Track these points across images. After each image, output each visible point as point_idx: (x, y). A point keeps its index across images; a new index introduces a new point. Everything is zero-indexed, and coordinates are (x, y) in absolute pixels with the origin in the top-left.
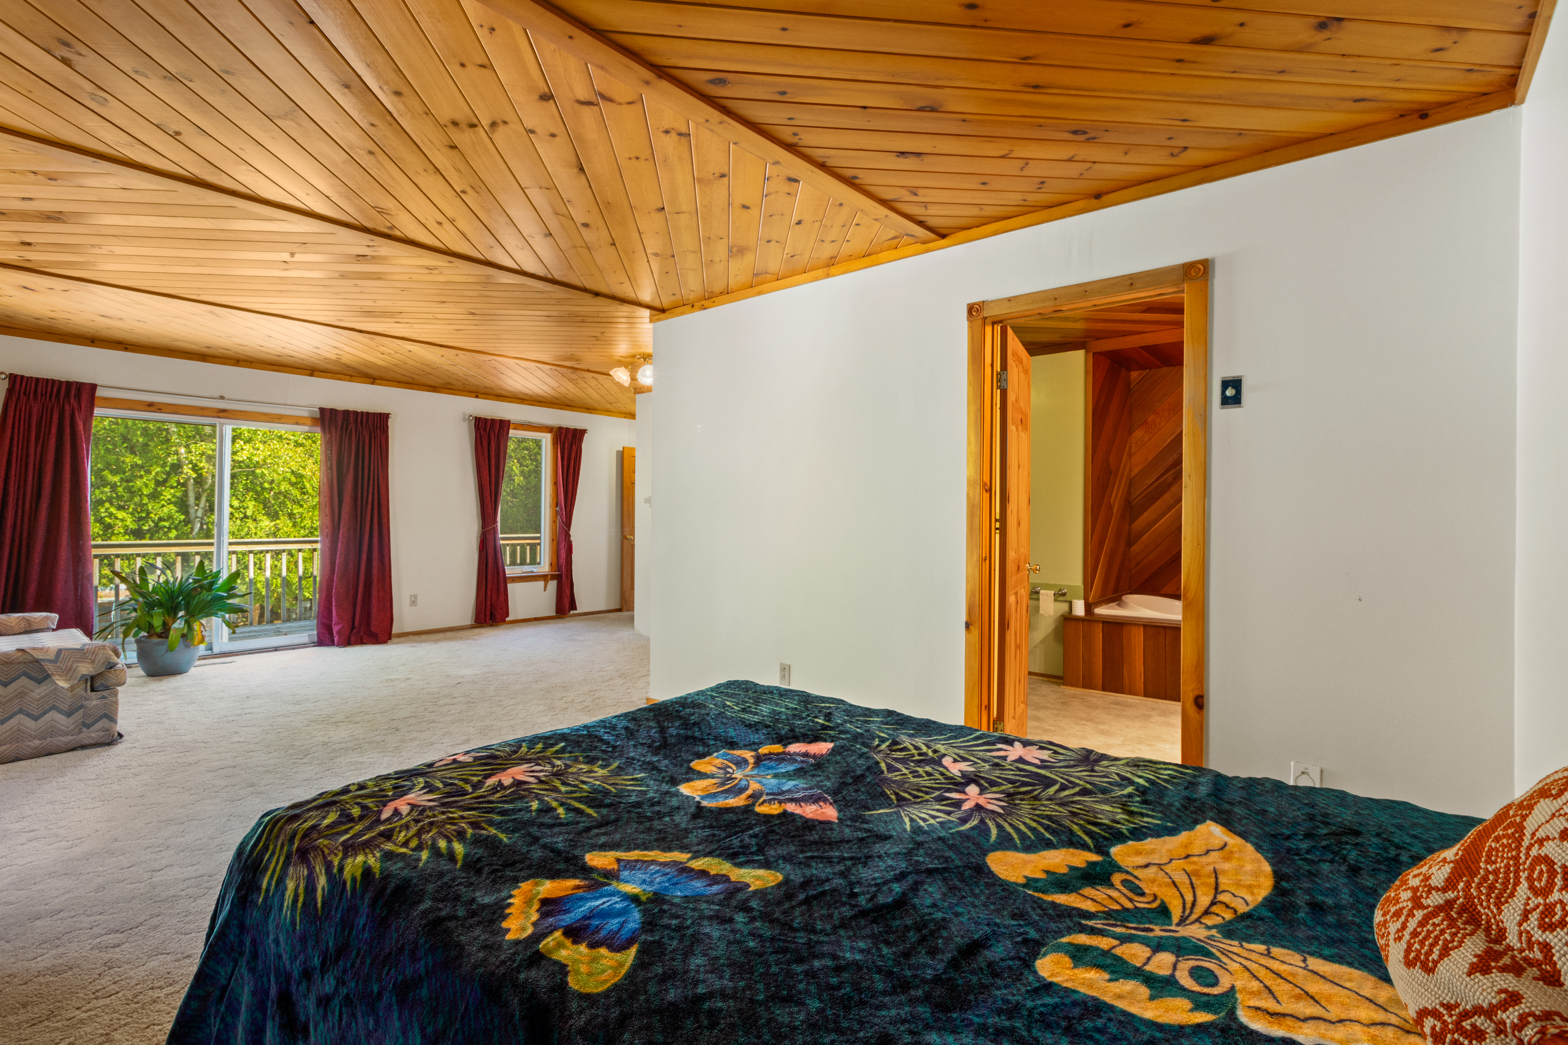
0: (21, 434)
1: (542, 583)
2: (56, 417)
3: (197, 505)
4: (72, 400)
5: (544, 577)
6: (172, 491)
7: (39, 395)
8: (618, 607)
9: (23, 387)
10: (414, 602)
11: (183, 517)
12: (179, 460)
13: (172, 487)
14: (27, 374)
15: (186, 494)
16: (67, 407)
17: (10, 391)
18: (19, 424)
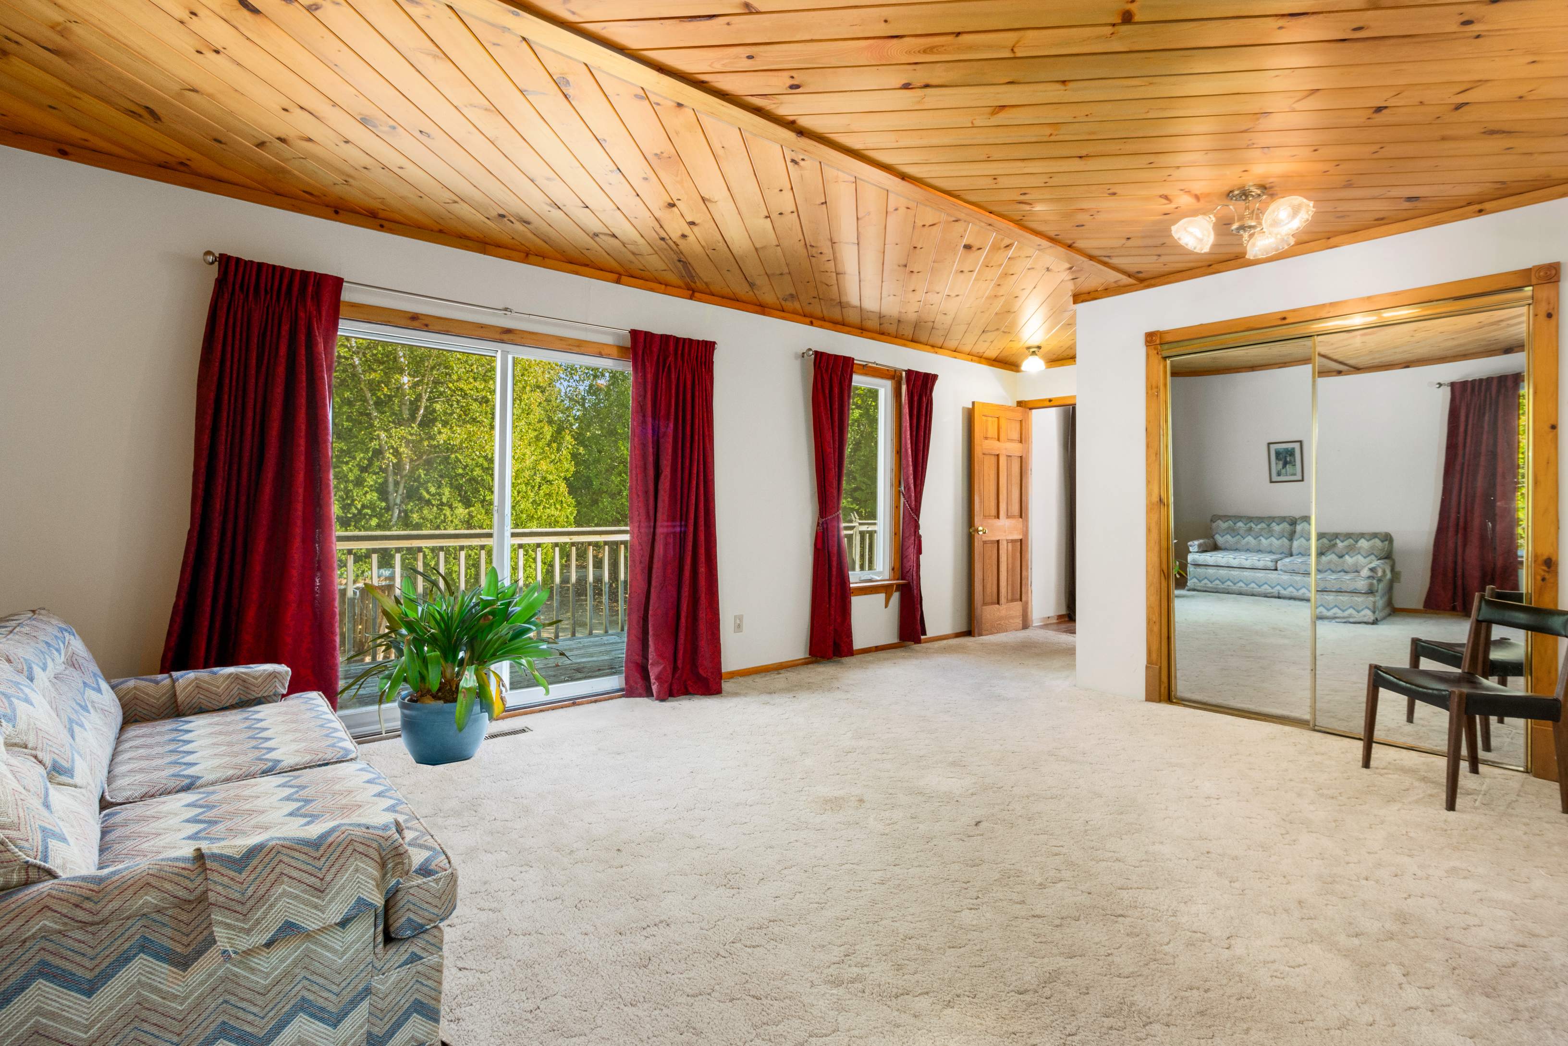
0: (236, 355)
1: (882, 597)
2: (285, 328)
3: (397, 492)
4: (309, 303)
5: (886, 589)
6: (374, 477)
7: (263, 292)
8: (964, 629)
9: (240, 276)
10: (739, 627)
11: (384, 504)
12: (380, 445)
13: (375, 473)
14: (246, 255)
15: (386, 481)
16: (302, 314)
17: (220, 283)
18: (233, 340)
